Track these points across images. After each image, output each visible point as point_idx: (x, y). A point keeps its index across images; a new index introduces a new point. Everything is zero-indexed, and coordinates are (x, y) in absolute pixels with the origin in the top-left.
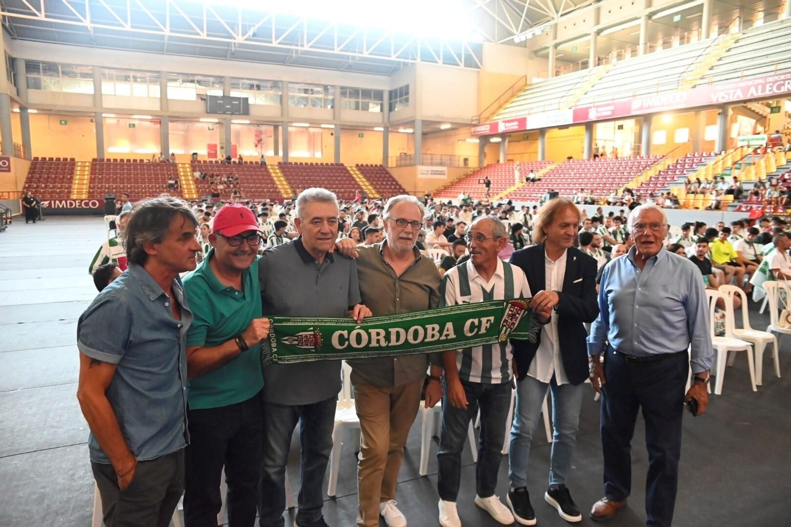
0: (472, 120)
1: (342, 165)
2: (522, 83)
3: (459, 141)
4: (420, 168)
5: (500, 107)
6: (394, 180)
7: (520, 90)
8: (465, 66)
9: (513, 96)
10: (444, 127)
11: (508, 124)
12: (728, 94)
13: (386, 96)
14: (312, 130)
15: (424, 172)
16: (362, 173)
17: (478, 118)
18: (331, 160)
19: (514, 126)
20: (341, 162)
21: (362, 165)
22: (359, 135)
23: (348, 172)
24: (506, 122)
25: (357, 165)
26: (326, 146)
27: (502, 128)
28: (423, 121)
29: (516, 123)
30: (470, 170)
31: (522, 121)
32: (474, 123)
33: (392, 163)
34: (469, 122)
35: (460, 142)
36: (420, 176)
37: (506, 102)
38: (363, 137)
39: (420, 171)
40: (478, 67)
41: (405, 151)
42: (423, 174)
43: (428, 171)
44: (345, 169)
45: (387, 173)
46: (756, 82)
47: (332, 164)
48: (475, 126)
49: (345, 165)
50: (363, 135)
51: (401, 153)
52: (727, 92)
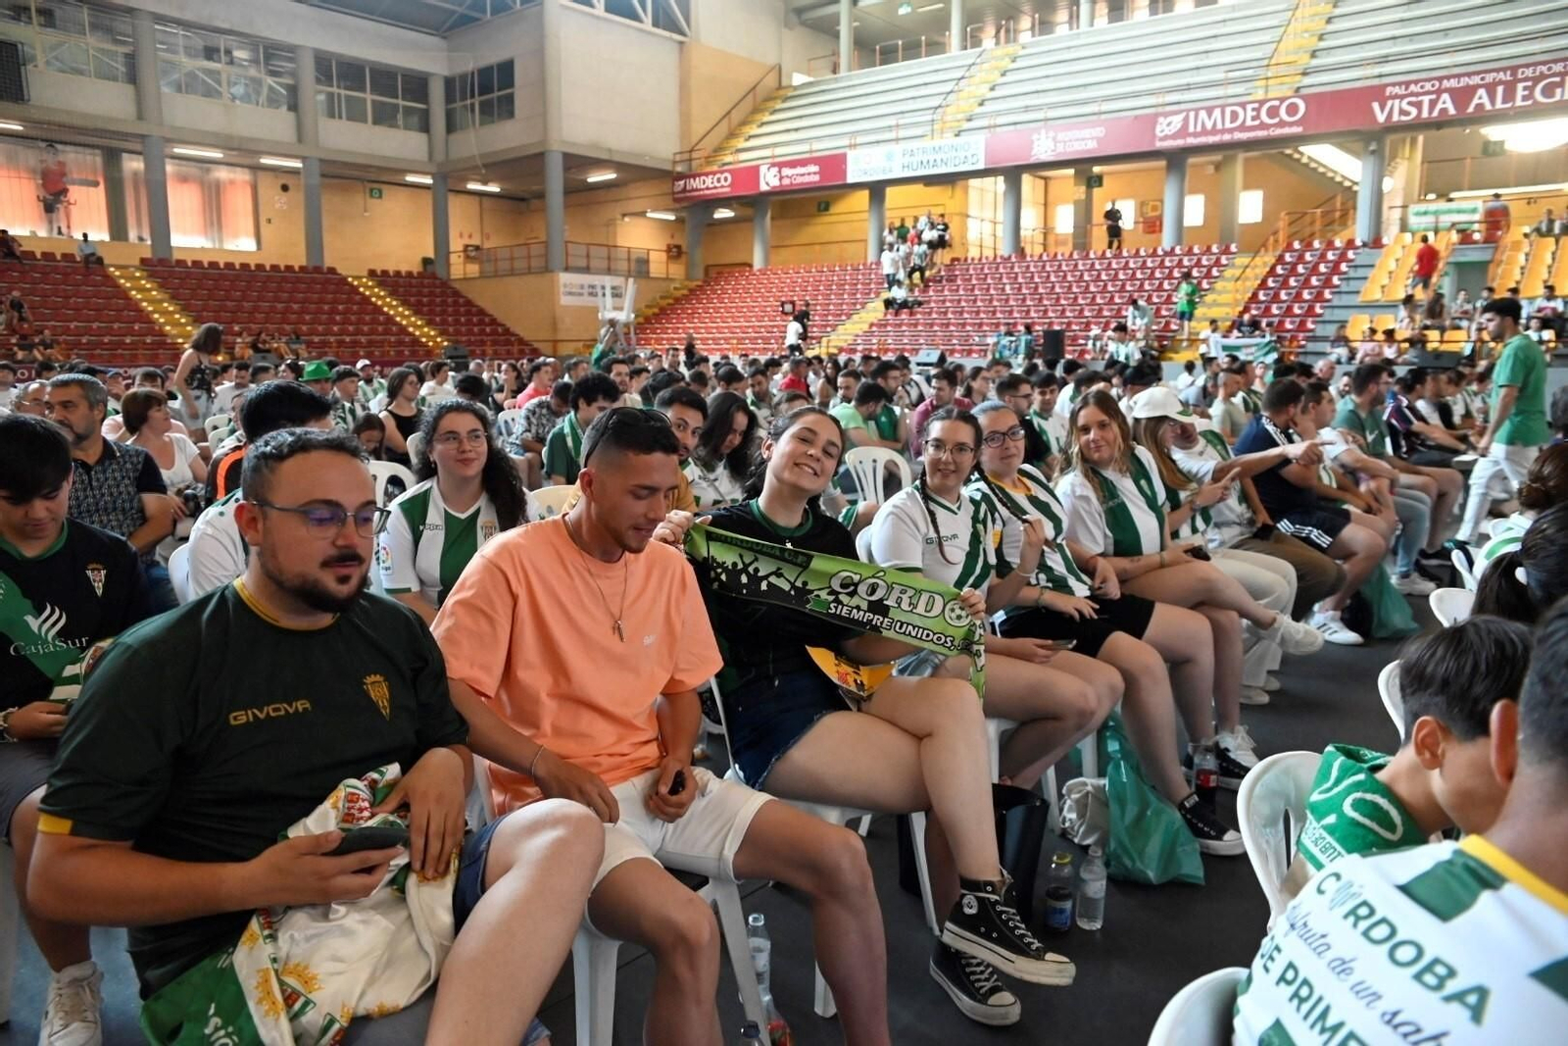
0: (675, 163)
1: (332, 271)
2: (771, 81)
3: (624, 215)
4: (565, 278)
5: (732, 135)
6: (482, 312)
7: (770, 99)
8: (656, 24)
9: (756, 110)
10: (595, 178)
11: (786, 171)
12: (1418, 105)
13: (437, 92)
14: (222, 174)
15: (574, 290)
16: (393, 294)
17: (686, 156)
18: (298, 258)
19: (809, 175)
20: (328, 262)
21: (385, 273)
22: (371, 190)
23: (354, 290)
24: (781, 165)
25: (372, 274)
26: (269, 221)
27: (769, 180)
28: (567, 156)
29: (814, 168)
30: (672, 286)
31: (834, 164)
32: (679, 169)
33: (459, 268)
34: (668, 167)
35: (627, 219)
36: (565, 300)
37: (744, 123)
38: (380, 197)
39: (565, 286)
40: (683, 34)
41: (476, 241)
42: (570, 294)
43: (582, 287)
44: (343, 280)
45: (456, 294)
46: (1489, 78)
47: (302, 268)
48: (681, 176)
49: (339, 271)
50: (380, 191)
51: (467, 246)
52: (1413, 99)
